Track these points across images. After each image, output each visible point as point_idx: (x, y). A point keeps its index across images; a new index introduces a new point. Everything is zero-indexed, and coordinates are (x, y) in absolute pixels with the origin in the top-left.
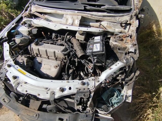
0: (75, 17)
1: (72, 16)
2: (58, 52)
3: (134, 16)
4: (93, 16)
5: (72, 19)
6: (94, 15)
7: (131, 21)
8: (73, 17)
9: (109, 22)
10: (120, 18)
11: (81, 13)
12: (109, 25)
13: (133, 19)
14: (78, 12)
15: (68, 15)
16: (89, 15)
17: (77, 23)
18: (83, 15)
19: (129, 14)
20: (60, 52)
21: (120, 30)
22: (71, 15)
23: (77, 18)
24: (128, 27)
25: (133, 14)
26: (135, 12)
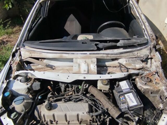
0: (89, 61)
1: (84, 60)
2: (83, 114)
3: (153, 48)
4: (109, 56)
5: (86, 64)
6: (110, 54)
7: (152, 54)
8: (86, 61)
9: (127, 59)
10: (138, 52)
11: (94, 54)
12: (128, 62)
13: (152, 51)
14: (90, 54)
15: (79, 59)
16: (105, 55)
17: (94, 68)
18: (98, 57)
19: (146, 47)
20: (85, 113)
21: (141, 65)
22: (83, 58)
23: (92, 62)
24: (149, 61)
25: (152, 47)
26: (152, 44)
